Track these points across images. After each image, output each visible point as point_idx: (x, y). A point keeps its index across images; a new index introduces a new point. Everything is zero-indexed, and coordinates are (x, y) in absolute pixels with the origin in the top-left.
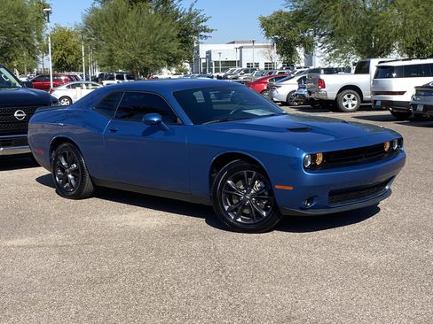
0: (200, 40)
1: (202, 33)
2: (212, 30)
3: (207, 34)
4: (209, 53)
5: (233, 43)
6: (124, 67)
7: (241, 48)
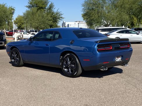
0: (60, 21)
1: (61, 19)
2: (64, 18)
3: (62, 19)
4: (68, 25)
5: (76, 22)
6: (35, 28)
7: (78, 23)
